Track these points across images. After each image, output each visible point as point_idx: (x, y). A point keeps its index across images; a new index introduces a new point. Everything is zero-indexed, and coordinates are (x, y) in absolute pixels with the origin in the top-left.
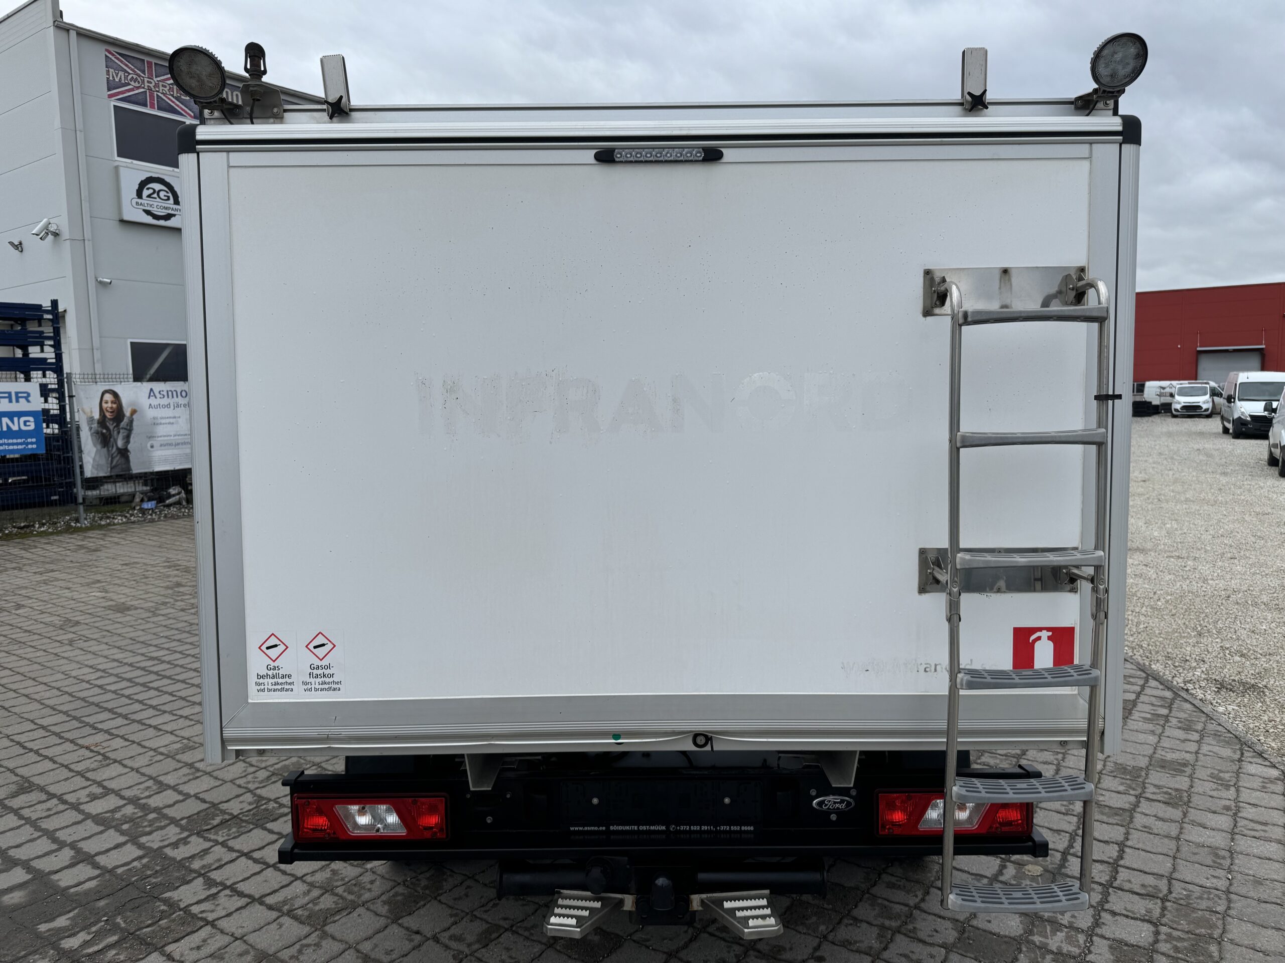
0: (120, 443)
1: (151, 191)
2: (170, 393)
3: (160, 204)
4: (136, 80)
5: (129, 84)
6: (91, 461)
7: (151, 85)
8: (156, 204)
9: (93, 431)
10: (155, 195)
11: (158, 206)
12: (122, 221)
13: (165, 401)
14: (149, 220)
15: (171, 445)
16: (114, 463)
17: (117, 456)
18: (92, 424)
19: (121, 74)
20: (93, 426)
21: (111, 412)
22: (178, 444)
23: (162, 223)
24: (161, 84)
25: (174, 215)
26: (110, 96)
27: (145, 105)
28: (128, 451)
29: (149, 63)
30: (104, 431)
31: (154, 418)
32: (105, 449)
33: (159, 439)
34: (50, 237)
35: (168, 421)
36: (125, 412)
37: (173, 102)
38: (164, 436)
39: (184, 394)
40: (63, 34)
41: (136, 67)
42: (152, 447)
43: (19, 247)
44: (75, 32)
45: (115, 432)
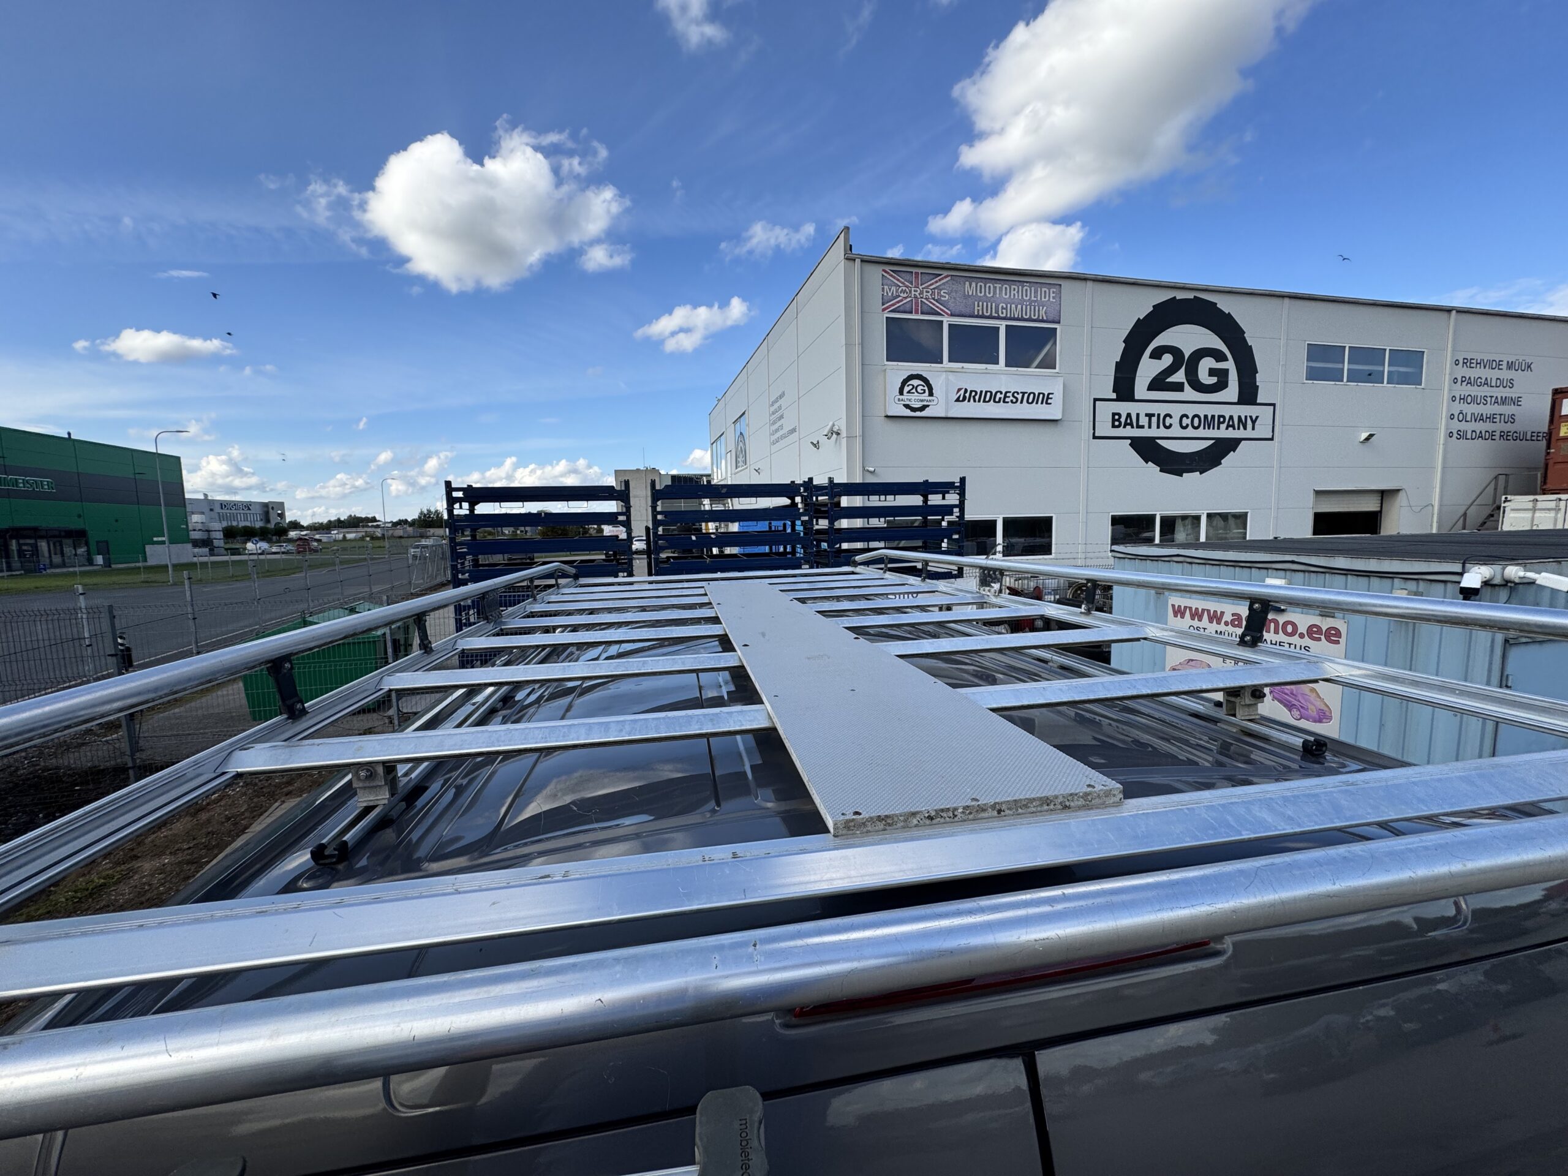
1: (911, 387)
3: (917, 398)
4: (903, 291)
5: (899, 296)
7: (917, 294)
8: (913, 398)
10: (914, 391)
11: (915, 400)
12: (887, 416)
14: (908, 413)
19: (894, 288)
23: (918, 414)
24: (925, 290)
25: (928, 406)
26: (884, 310)
27: (911, 312)
29: (917, 273)
34: (835, 436)
37: (934, 304)
40: (850, 263)
41: (906, 280)
43: (816, 445)
44: (859, 260)
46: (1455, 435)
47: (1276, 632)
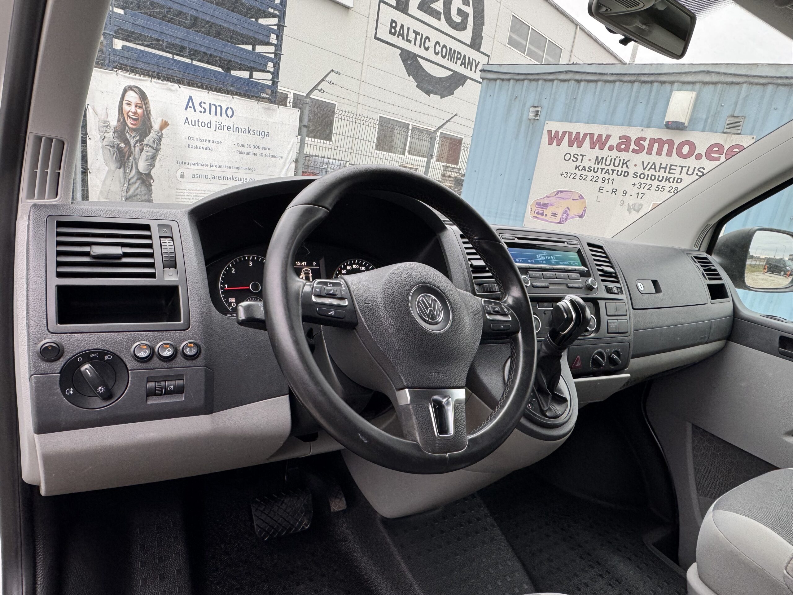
0: (142, 166)
2: (213, 107)
6: (100, 184)
9: (105, 143)
13: (206, 118)
15: (206, 177)
16: (130, 193)
17: (135, 183)
18: (106, 132)
20: (106, 135)
21: (134, 119)
22: (214, 178)
28: (152, 178)
30: (122, 145)
31: (190, 138)
32: (122, 170)
33: (193, 167)
35: (206, 145)
36: (153, 123)
38: (199, 165)
39: (230, 112)
42: (182, 176)
45: (137, 149)
47: (669, 154)
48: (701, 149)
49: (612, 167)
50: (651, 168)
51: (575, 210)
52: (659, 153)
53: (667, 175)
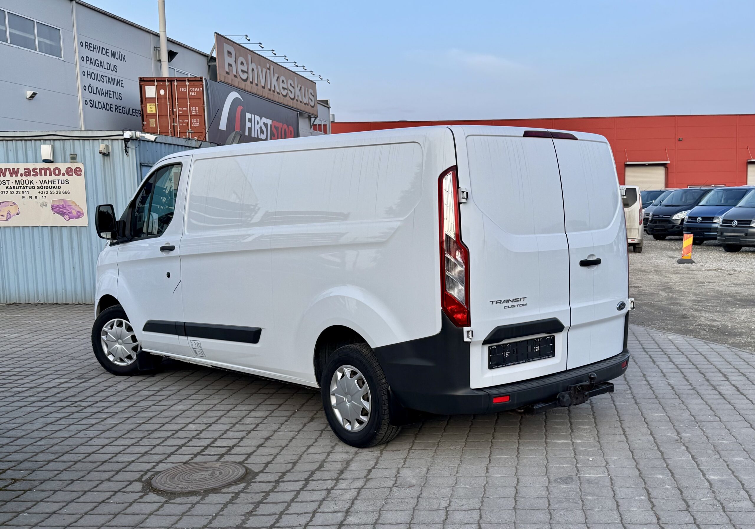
46: (89, 104)
47: (50, 175)
48: (63, 171)
49: (25, 185)
50: (44, 183)
51: (13, 212)
52: (46, 175)
53: (53, 185)
